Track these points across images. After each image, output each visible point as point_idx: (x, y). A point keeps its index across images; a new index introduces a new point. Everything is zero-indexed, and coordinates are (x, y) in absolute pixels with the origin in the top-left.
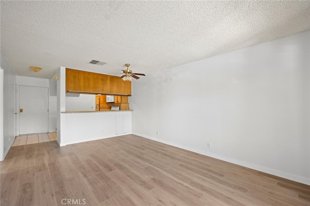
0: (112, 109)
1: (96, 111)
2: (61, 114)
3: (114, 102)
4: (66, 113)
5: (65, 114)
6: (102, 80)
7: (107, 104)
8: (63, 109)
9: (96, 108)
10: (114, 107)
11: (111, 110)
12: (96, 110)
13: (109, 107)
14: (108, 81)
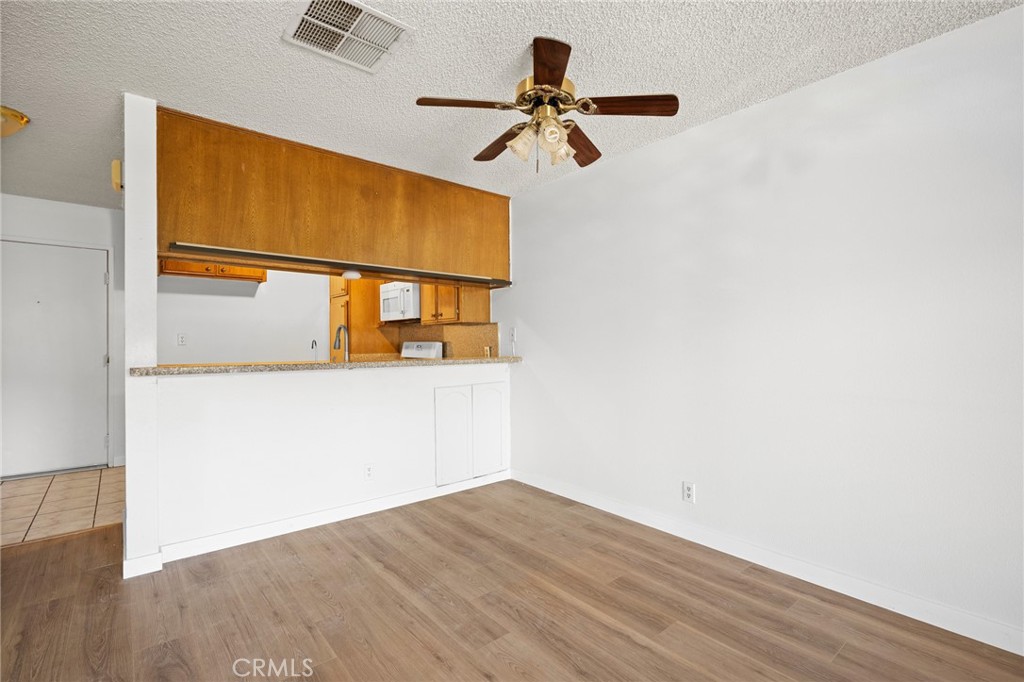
0: (405, 353)
1: (334, 362)
2: (131, 383)
3: (418, 320)
4: (155, 374)
5: (153, 378)
6: (367, 192)
7: (382, 332)
8: (140, 351)
9: (336, 345)
10: (416, 344)
11: (399, 358)
12: (333, 359)
13: (392, 344)
14: (399, 205)
